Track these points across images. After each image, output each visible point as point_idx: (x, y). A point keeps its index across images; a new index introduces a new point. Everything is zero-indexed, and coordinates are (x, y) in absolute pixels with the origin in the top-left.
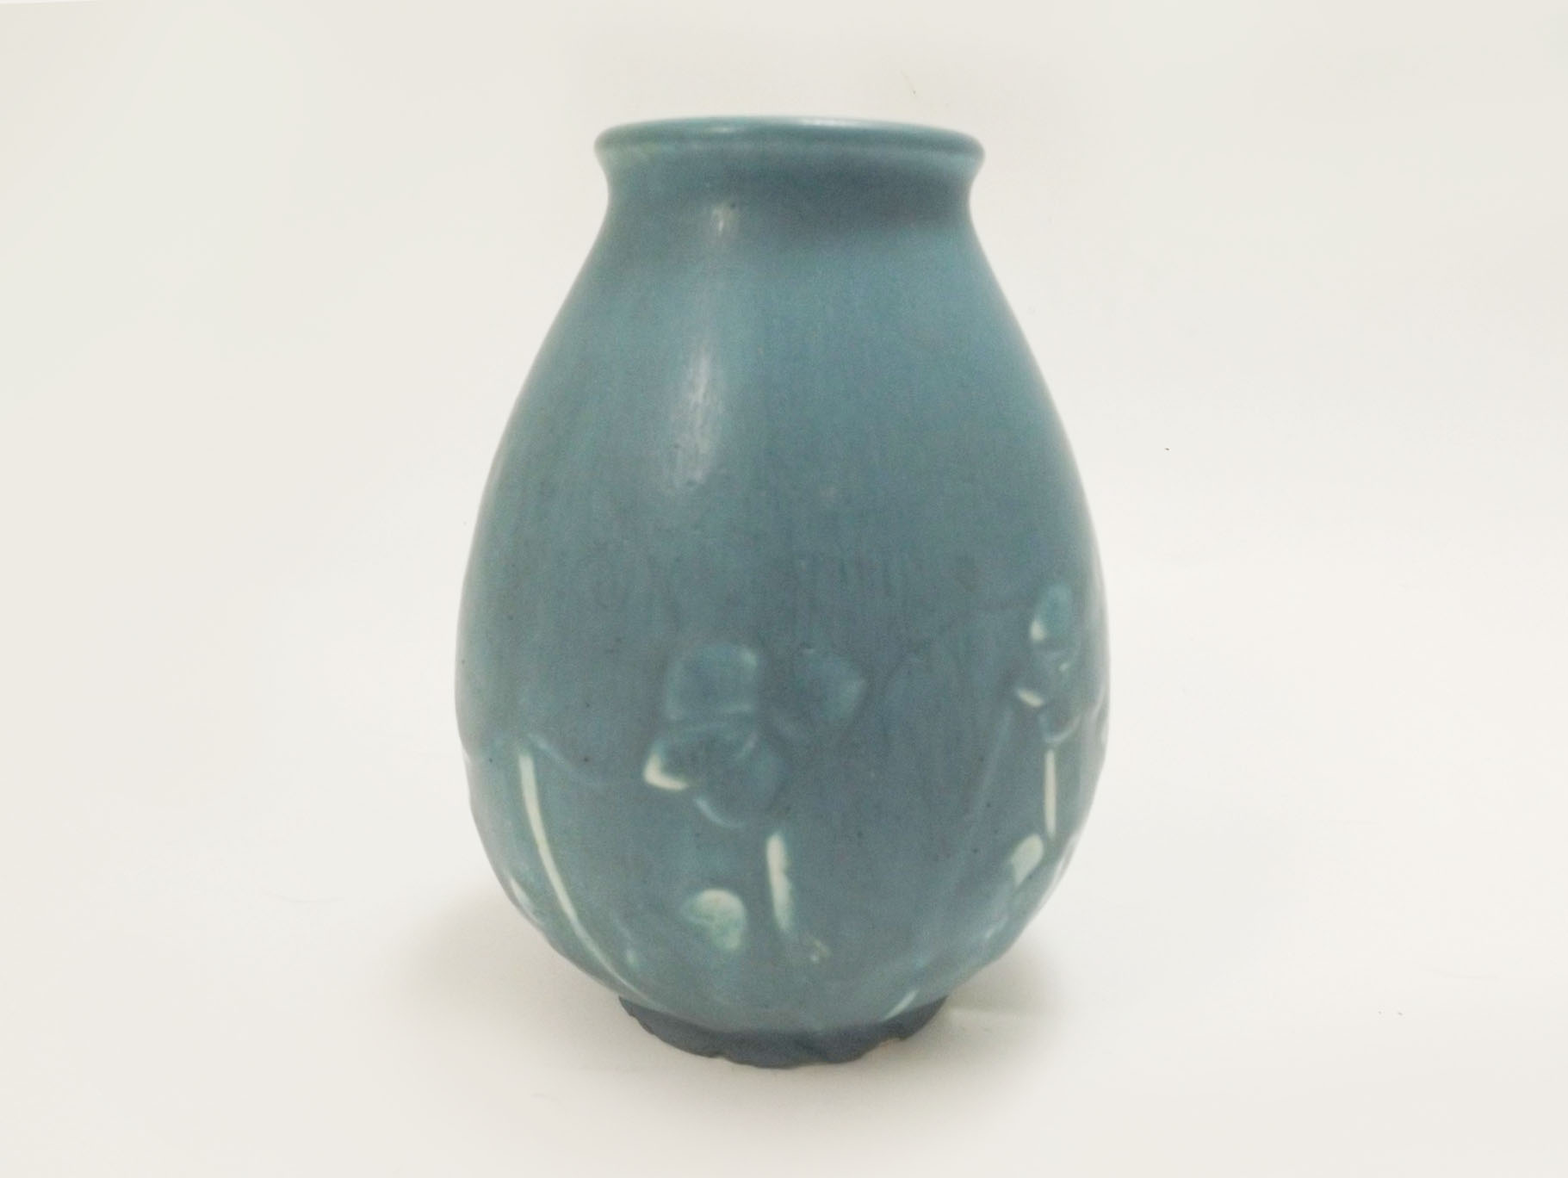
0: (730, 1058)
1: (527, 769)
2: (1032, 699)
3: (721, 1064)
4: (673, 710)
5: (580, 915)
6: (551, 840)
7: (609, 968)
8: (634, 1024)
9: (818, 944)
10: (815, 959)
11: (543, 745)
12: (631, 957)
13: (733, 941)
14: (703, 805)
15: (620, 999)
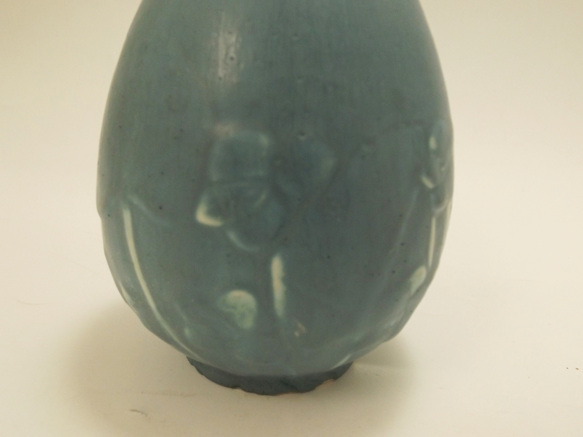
0: (244, 390)
1: (127, 217)
2: (429, 184)
3: (239, 392)
4: (215, 175)
5: (158, 308)
6: (140, 260)
7: (175, 339)
8: (193, 370)
9: (300, 325)
10: (297, 334)
11: (136, 201)
12: (187, 332)
13: (248, 323)
14: (232, 236)
15: (187, 357)
